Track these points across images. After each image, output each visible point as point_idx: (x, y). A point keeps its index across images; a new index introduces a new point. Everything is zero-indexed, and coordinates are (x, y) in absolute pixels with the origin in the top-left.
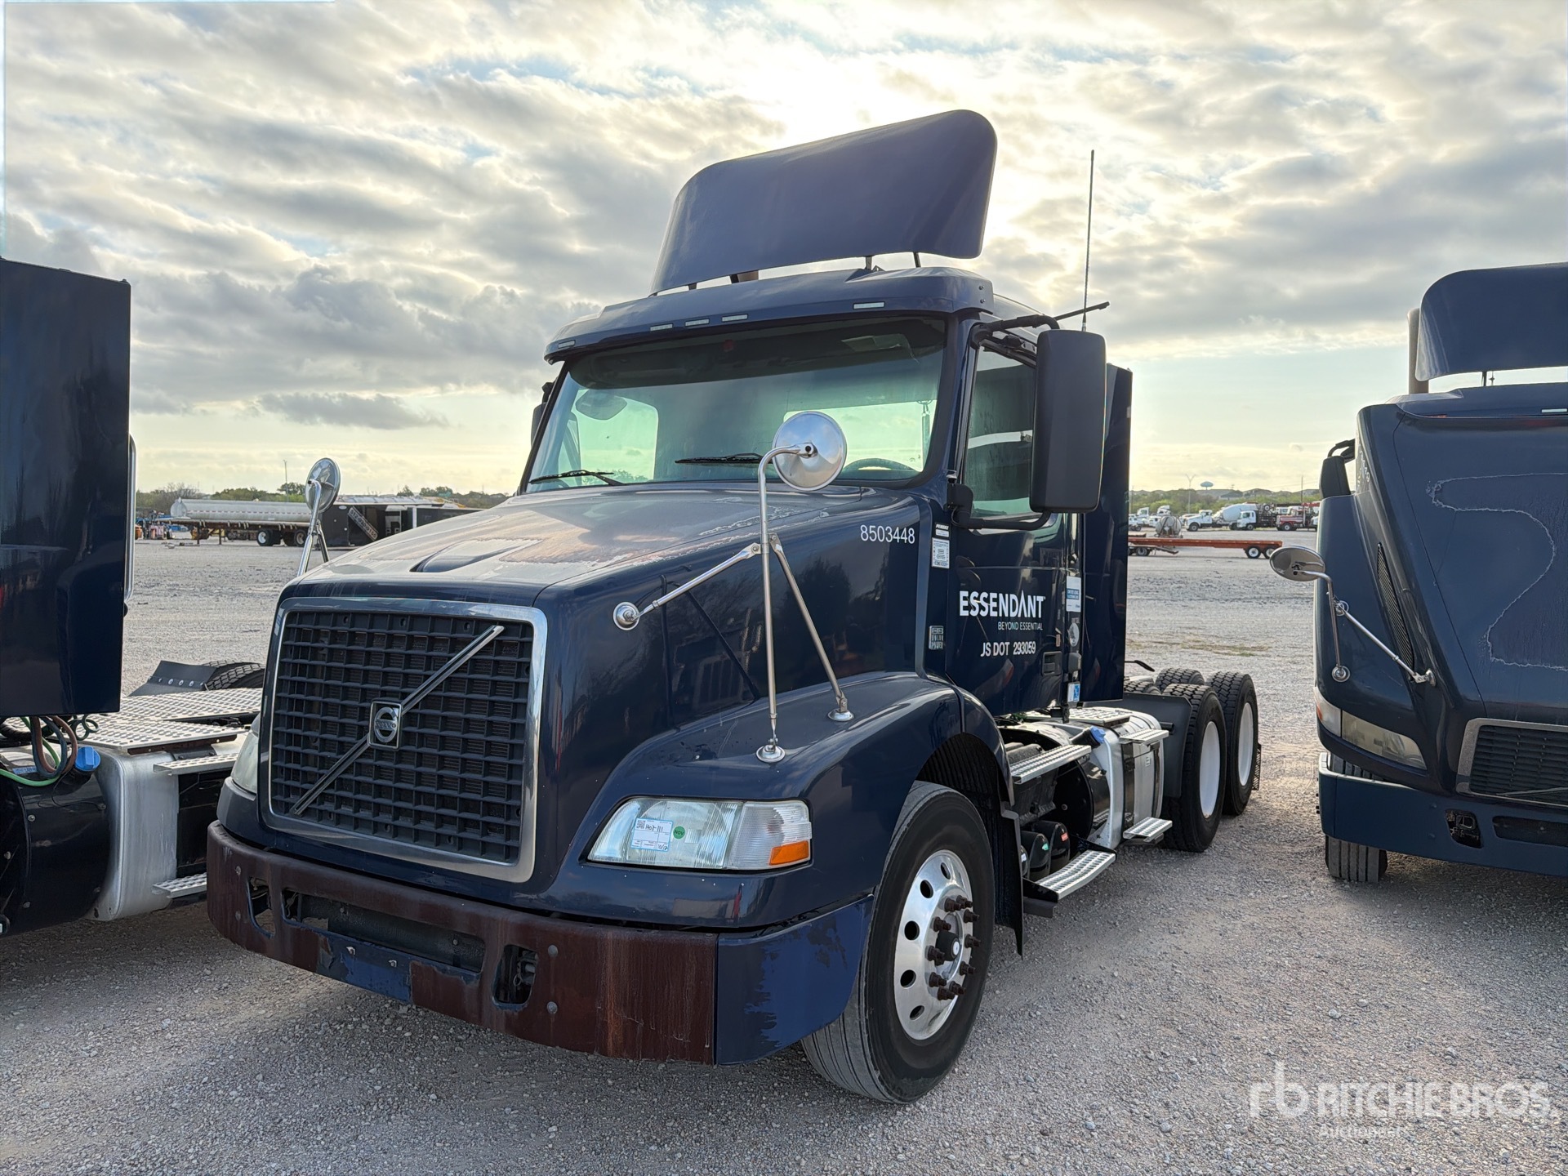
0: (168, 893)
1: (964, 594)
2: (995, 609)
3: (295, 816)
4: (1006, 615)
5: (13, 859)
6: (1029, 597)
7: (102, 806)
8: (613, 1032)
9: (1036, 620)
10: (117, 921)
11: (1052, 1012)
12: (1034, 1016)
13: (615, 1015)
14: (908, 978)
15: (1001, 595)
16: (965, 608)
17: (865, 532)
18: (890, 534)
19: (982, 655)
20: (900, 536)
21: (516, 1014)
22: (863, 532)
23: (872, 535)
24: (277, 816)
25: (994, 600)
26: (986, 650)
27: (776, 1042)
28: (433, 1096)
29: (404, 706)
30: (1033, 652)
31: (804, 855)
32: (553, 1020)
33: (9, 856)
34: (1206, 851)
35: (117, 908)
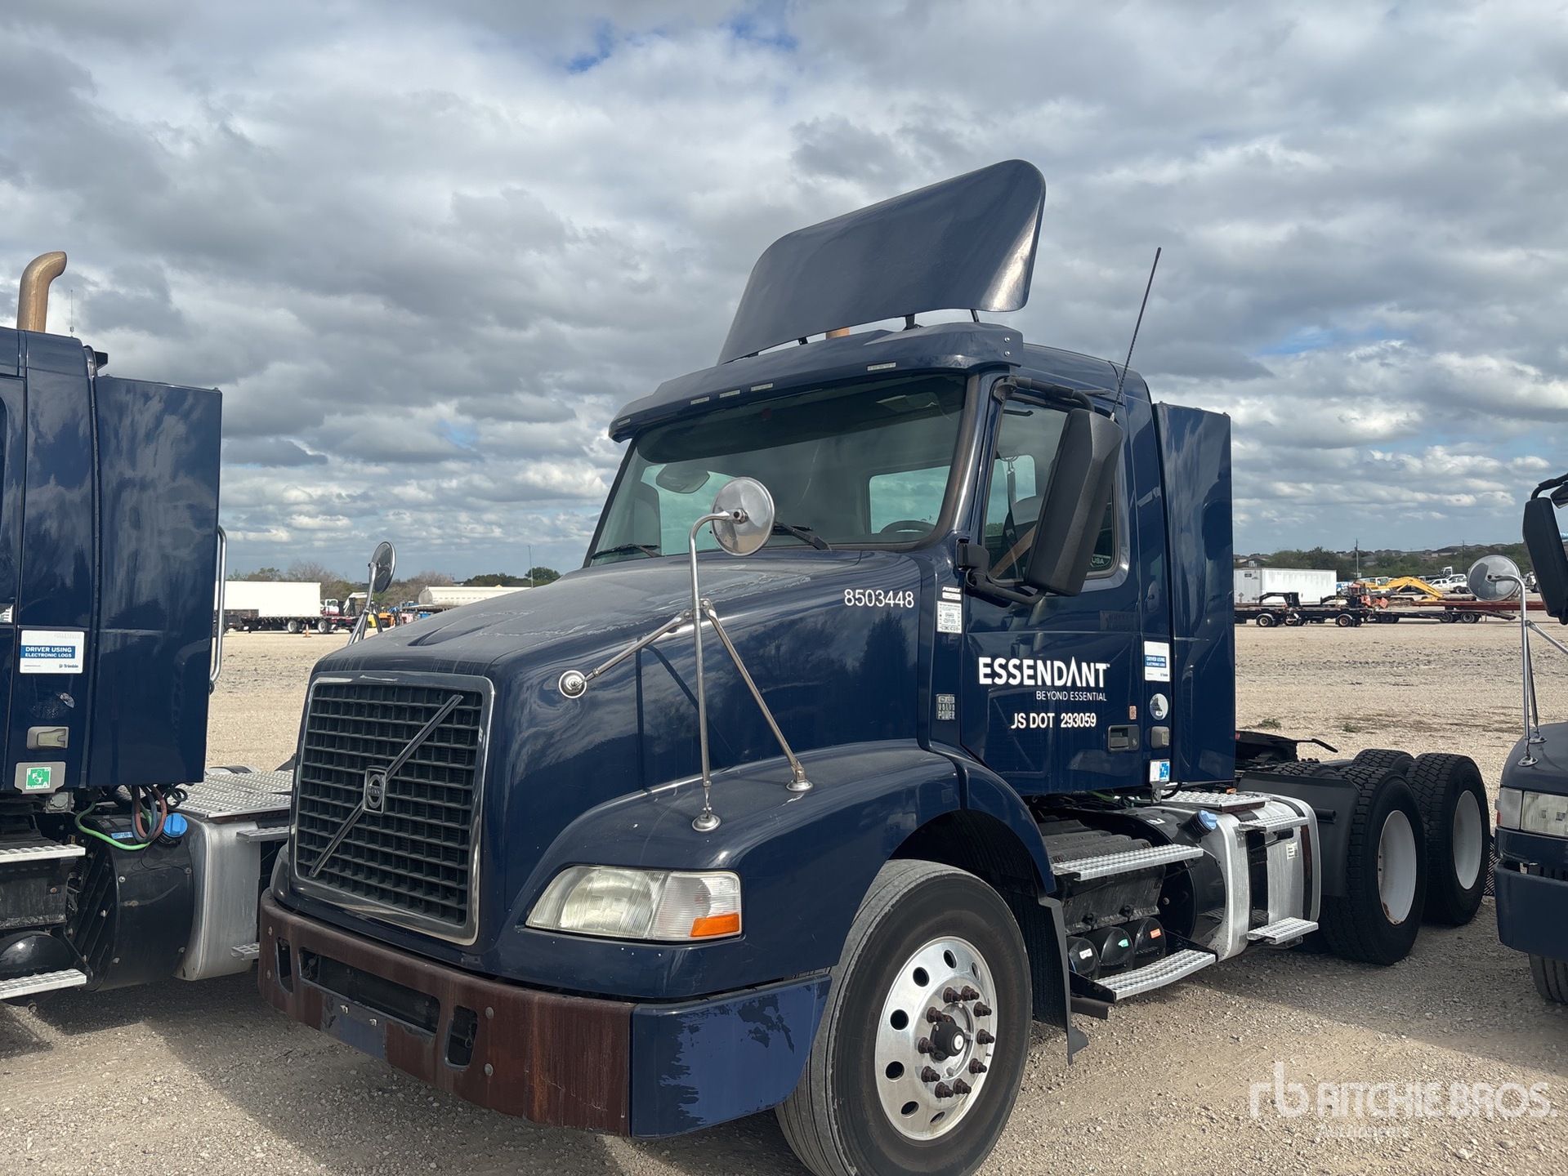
0: (243, 955)
1: (983, 660)
2: (1030, 677)
3: (313, 879)
4: (1049, 683)
5: (107, 915)
6: (1084, 665)
7: (188, 870)
8: (540, 1096)
9: (1097, 689)
10: (199, 982)
11: (1116, 1128)
12: (1092, 1131)
13: (540, 1080)
14: (895, 1070)
15: (1040, 663)
16: (986, 676)
17: (851, 596)
18: (881, 597)
19: (1013, 727)
20: (894, 600)
21: (461, 1075)
22: (848, 597)
23: (860, 600)
24: (299, 878)
25: (1029, 667)
26: (1019, 721)
27: (699, 1119)
28: (433, 1165)
29: (388, 773)
30: (1093, 725)
31: (731, 928)
32: (489, 1082)
33: (104, 913)
34: (1397, 963)
35: (199, 969)
